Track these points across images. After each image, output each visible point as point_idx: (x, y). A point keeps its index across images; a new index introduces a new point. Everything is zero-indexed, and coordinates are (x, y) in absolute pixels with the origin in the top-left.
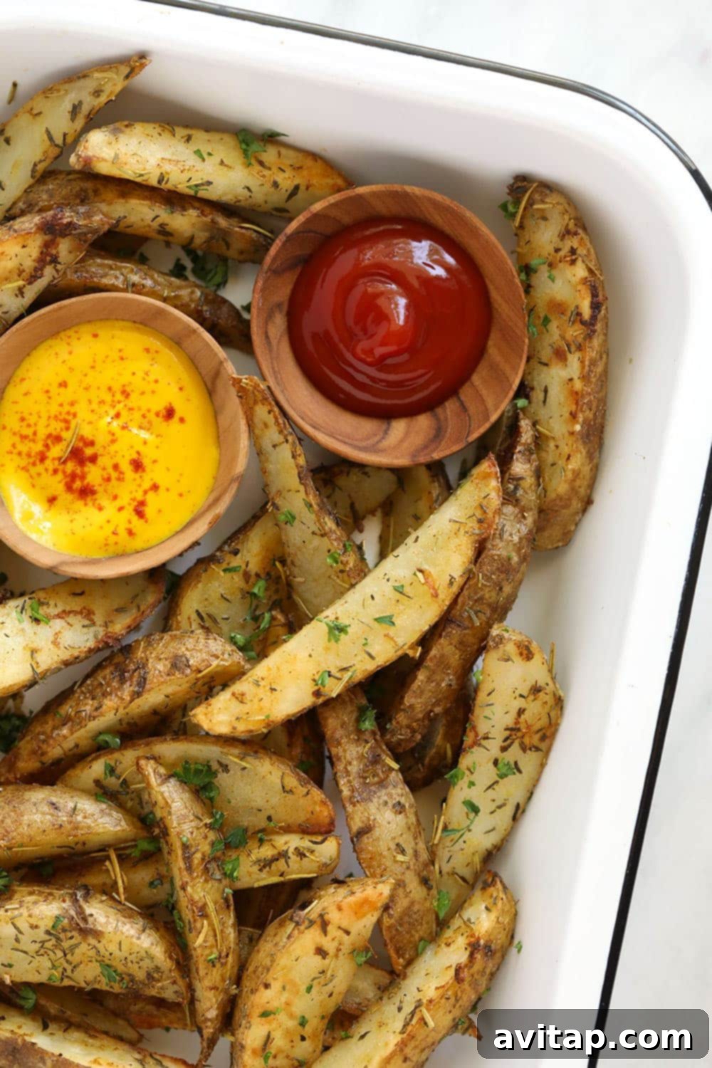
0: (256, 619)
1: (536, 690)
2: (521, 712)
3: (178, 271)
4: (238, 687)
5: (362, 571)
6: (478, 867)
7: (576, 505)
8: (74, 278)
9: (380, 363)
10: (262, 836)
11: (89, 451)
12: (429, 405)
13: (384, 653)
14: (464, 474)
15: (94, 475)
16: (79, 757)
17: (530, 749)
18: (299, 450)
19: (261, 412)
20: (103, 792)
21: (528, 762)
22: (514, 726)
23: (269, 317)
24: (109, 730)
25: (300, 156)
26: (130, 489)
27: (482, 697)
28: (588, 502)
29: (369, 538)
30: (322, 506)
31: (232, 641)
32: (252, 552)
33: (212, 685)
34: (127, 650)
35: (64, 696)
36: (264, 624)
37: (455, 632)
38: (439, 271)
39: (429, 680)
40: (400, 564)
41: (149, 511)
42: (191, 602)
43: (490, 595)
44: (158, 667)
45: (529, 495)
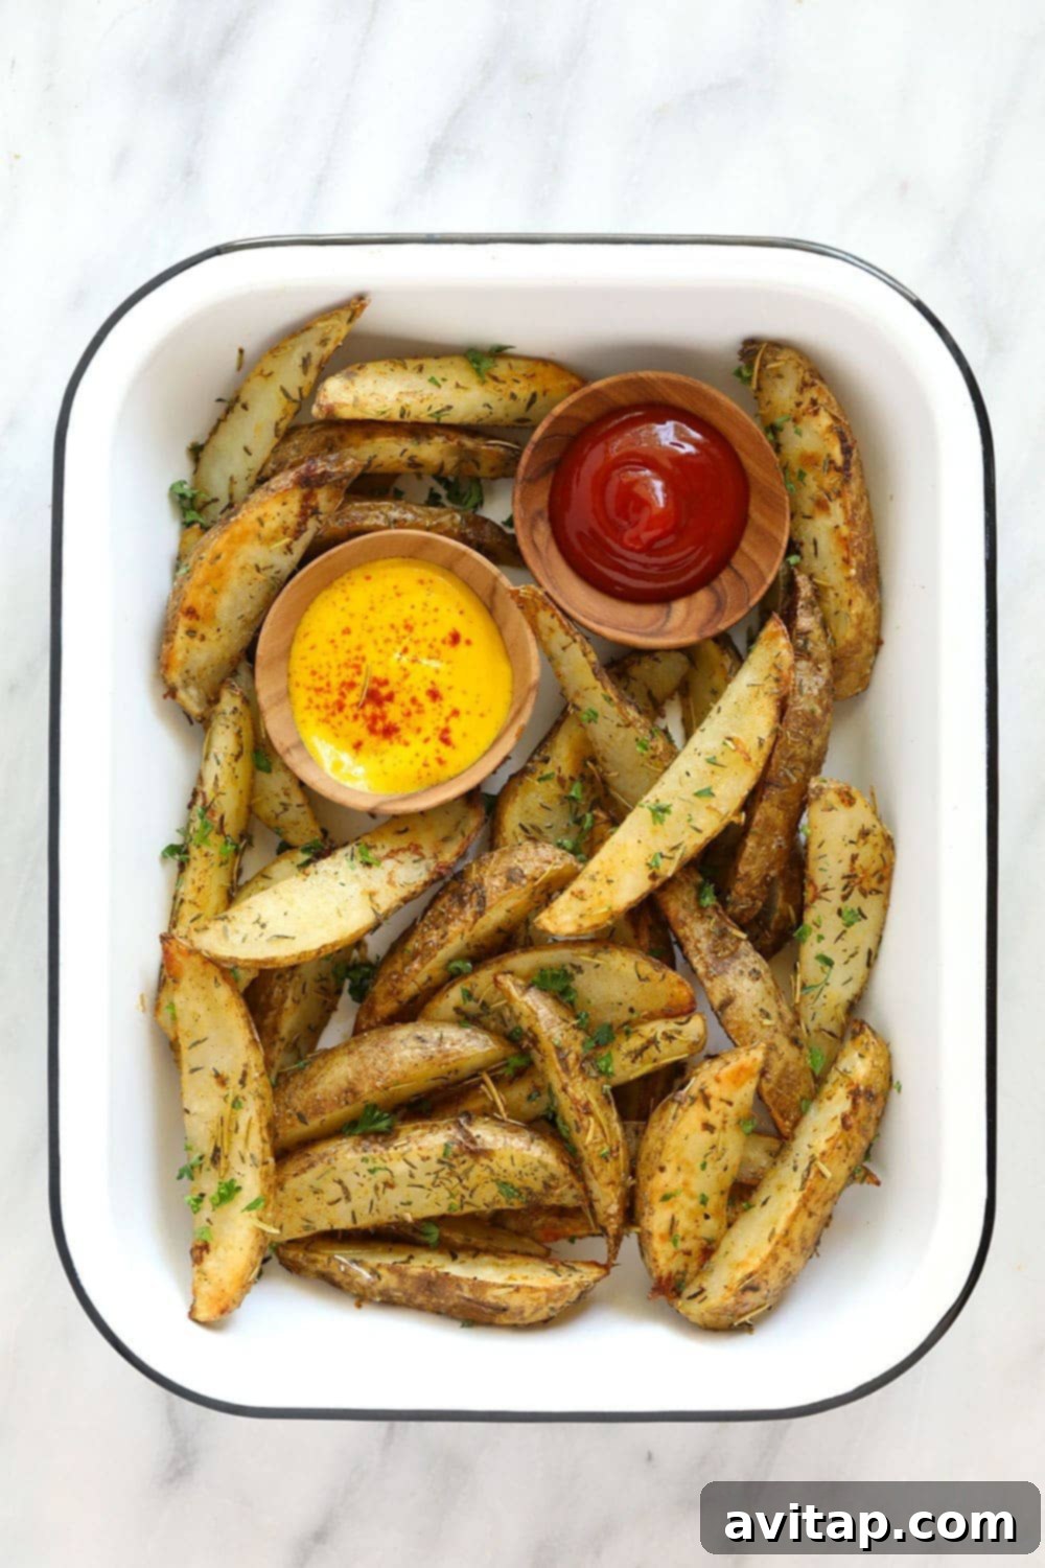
0: (579, 821)
1: (865, 834)
2: (854, 858)
3: (434, 500)
4: (576, 886)
5: (673, 754)
6: (843, 1019)
7: (867, 648)
8: (336, 526)
9: (649, 549)
10: (628, 1028)
11: (384, 691)
12: (705, 580)
13: (709, 826)
14: (752, 640)
15: (393, 712)
16: (434, 990)
17: (870, 893)
18: (589, 648)
19: (544, 618)
20: (464, 1018)
21: (871, 905)
22: (849, 873)
23: (533, 526)
24: (458, 957)
25: (531, 363)
26: (431, 719)
27: (813, 851)
28: (878, 643)
29: (673, 721)
30: (621, 698)
31: (560, 846)
32: (562, 757)
33: (549, 891)
34: (460, 876)
35: (406, 935)
36: (587, 824)
37: (774, 793)
38: (689, 449)
39: (759, 845)
40: (708, 737)
41: (454, 736)
42: (513, 817)
43: (801, 751)
44: (494, 883)
45: (819, 648)
